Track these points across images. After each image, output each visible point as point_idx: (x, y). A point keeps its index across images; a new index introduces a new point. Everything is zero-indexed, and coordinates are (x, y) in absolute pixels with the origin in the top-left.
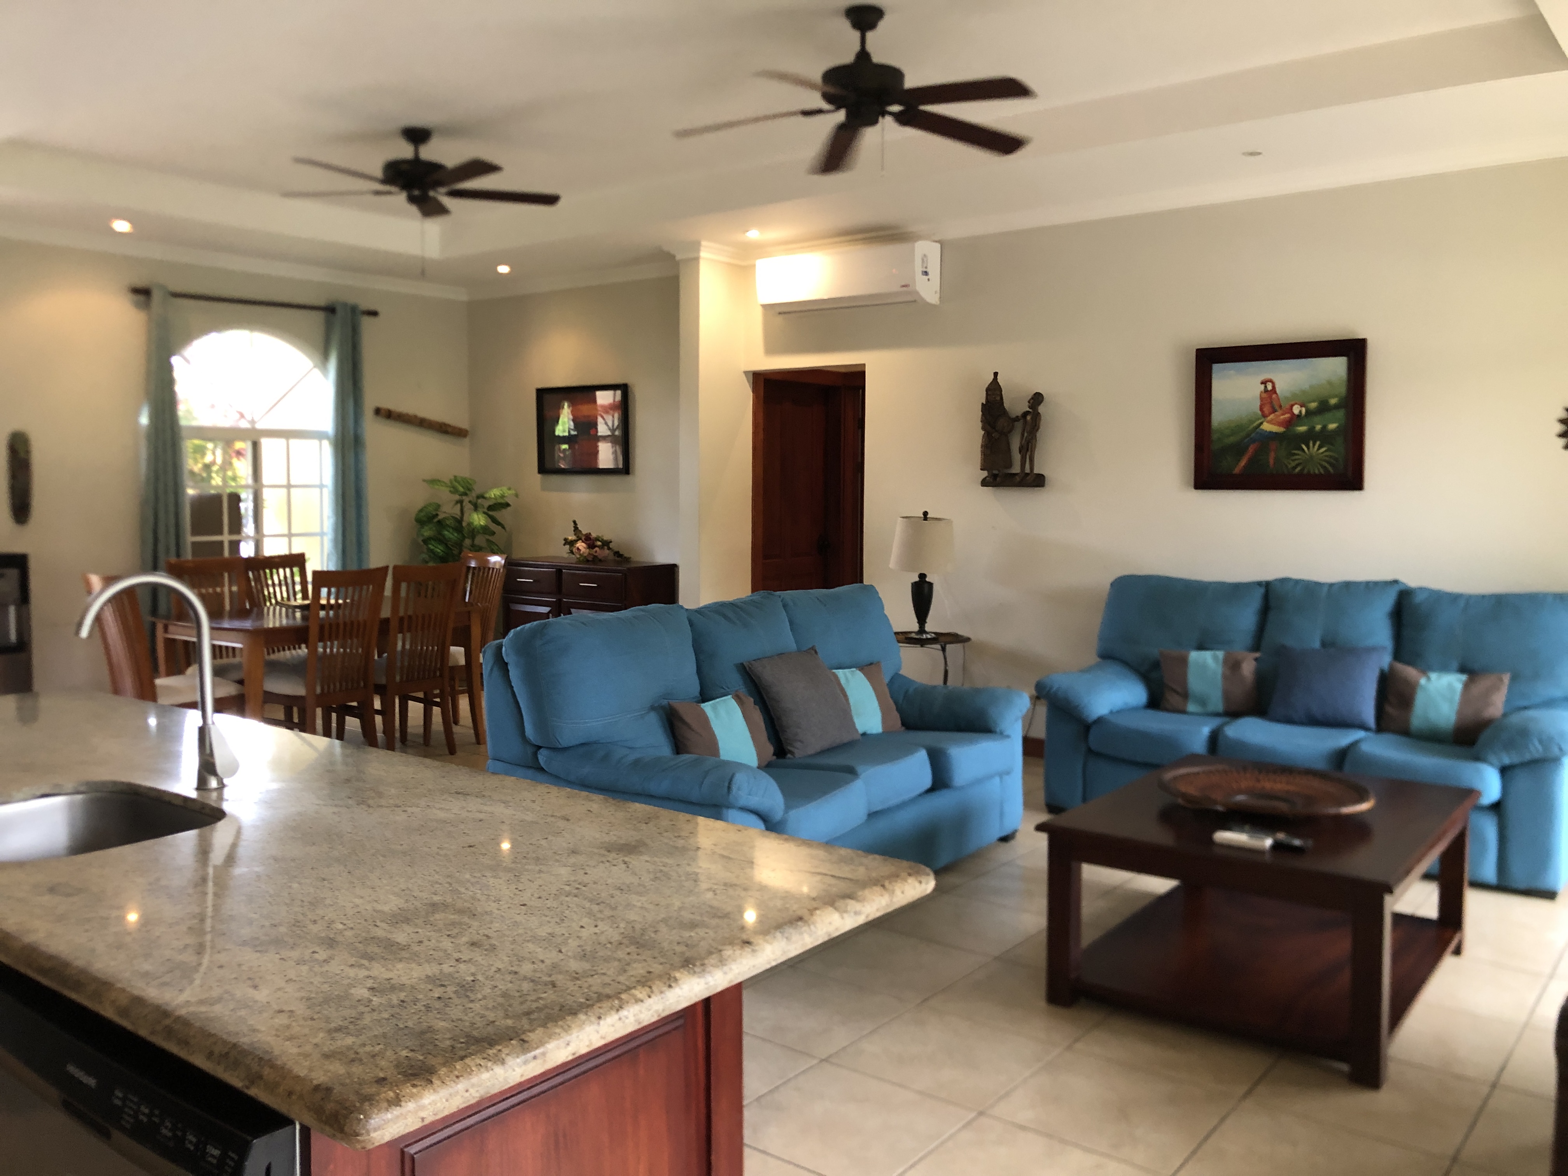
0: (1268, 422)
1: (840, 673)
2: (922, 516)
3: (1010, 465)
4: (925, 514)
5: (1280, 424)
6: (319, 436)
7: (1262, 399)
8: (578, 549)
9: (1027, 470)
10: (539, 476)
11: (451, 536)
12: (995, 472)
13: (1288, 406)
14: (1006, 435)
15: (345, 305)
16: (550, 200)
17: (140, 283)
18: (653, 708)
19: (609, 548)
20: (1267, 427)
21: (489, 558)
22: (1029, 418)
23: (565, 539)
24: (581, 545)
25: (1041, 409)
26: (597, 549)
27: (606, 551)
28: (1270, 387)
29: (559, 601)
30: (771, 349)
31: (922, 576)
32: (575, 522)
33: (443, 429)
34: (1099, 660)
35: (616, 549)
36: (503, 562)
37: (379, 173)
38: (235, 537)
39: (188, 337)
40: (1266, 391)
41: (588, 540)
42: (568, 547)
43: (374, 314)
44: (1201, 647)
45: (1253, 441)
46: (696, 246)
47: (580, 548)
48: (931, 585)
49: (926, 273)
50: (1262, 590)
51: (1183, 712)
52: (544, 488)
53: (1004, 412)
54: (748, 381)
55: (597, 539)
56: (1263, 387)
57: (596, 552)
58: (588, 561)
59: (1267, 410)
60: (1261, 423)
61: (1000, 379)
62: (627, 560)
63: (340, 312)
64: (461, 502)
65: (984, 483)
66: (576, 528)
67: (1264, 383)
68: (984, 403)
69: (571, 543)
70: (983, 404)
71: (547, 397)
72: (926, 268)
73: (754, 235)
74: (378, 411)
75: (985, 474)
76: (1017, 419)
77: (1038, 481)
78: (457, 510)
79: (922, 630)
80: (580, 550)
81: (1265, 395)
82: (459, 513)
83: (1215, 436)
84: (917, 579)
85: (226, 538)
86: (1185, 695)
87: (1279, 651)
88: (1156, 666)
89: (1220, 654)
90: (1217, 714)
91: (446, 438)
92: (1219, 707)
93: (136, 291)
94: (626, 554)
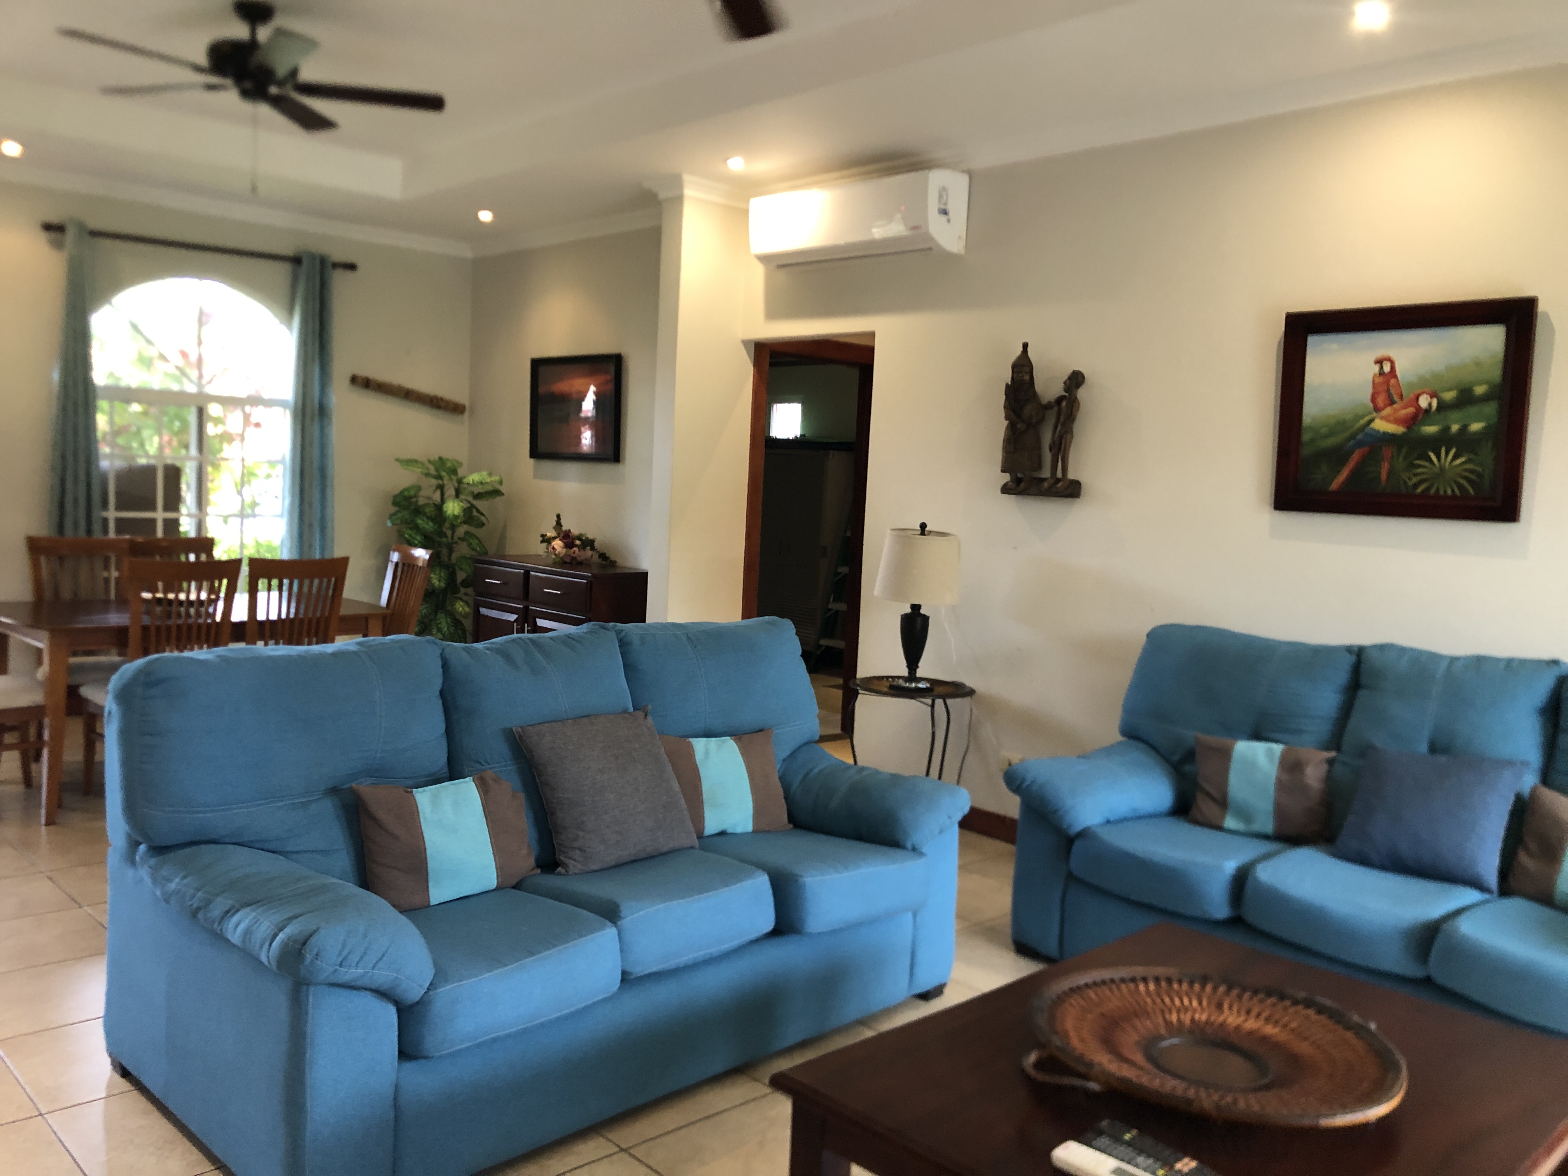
0: (1382, 418)
2: (919, 529)
3: (1040, 466)
4: (923, 526)
5: (1397, 421)
6: (282, 404)
7: (1374, 384)
8: (553, 548)
9: (1059, 474)
10: (532, 460)
11: (426, 526)
12: (1019, 475)
13: (1412, 396)
14: (1034, 426)
15: (312, 256)
17: (54, 218)
18: (334, 791)
19: (593, 548)
20: (1381, 425)
22: (1064, 404)
23: (543, 536)
24: (558, 544)
25: (1082, 393)
26: (577, 549)
27: (589, 553)
28: (1387, 368)
29: (526, 608)
30: (773, 313)
31: (916, 608)
32: (558, 516)
33: (435, 403)
34: (1121, 739)
35: (602, 550)
38: (171, 515)
39: (117, 284)
40: (1381, 373)
41: (568, 539)
42: (545, 544)
43: (352, 267)
44: (1251, 736)
45: (1360, 444)
46: (676, 182)
47: (555, 547)
48: (926, 619)
49: (945, 212)
50: (1352, 659)
51: (1218, 827)
52: (536, 476)
53: (1035, 395)
54: (748, 353)
55: (579, 538)
56: (1376, 368)
57: (574, 552)
58: (565, 563)
59: (1381, 400)
60: (1372, 421)
61: (1030, 354)
62: (613, 564)
63: (305, 262)
64: (443, 487)
65: (1006, 490)
66: (559, 524)
67: (1380, 362)
68: (1010, 383)
69: (546, 540)
70: (1007, 385)
71: (542, 369)
72: (945, 204)
73: (738, 164)
74: (354, 380)
75: (1006, 477)
76: (1048, 406)
77: (1074, 490)
78: (437, 497)
79: (912, 676)
80: (556, 550)
81: (1380, 380)
83: (1306, 437)
84: (909, 610)
85: (160, 515)
86: (1223, 803)
87: (1366, 751)
88: (1190, 756)
89: (1278, 748)
90: (1265, 837)
91: (440, 413)
92: (1268, 826)
93: (48, 227)
94: (612, 558)
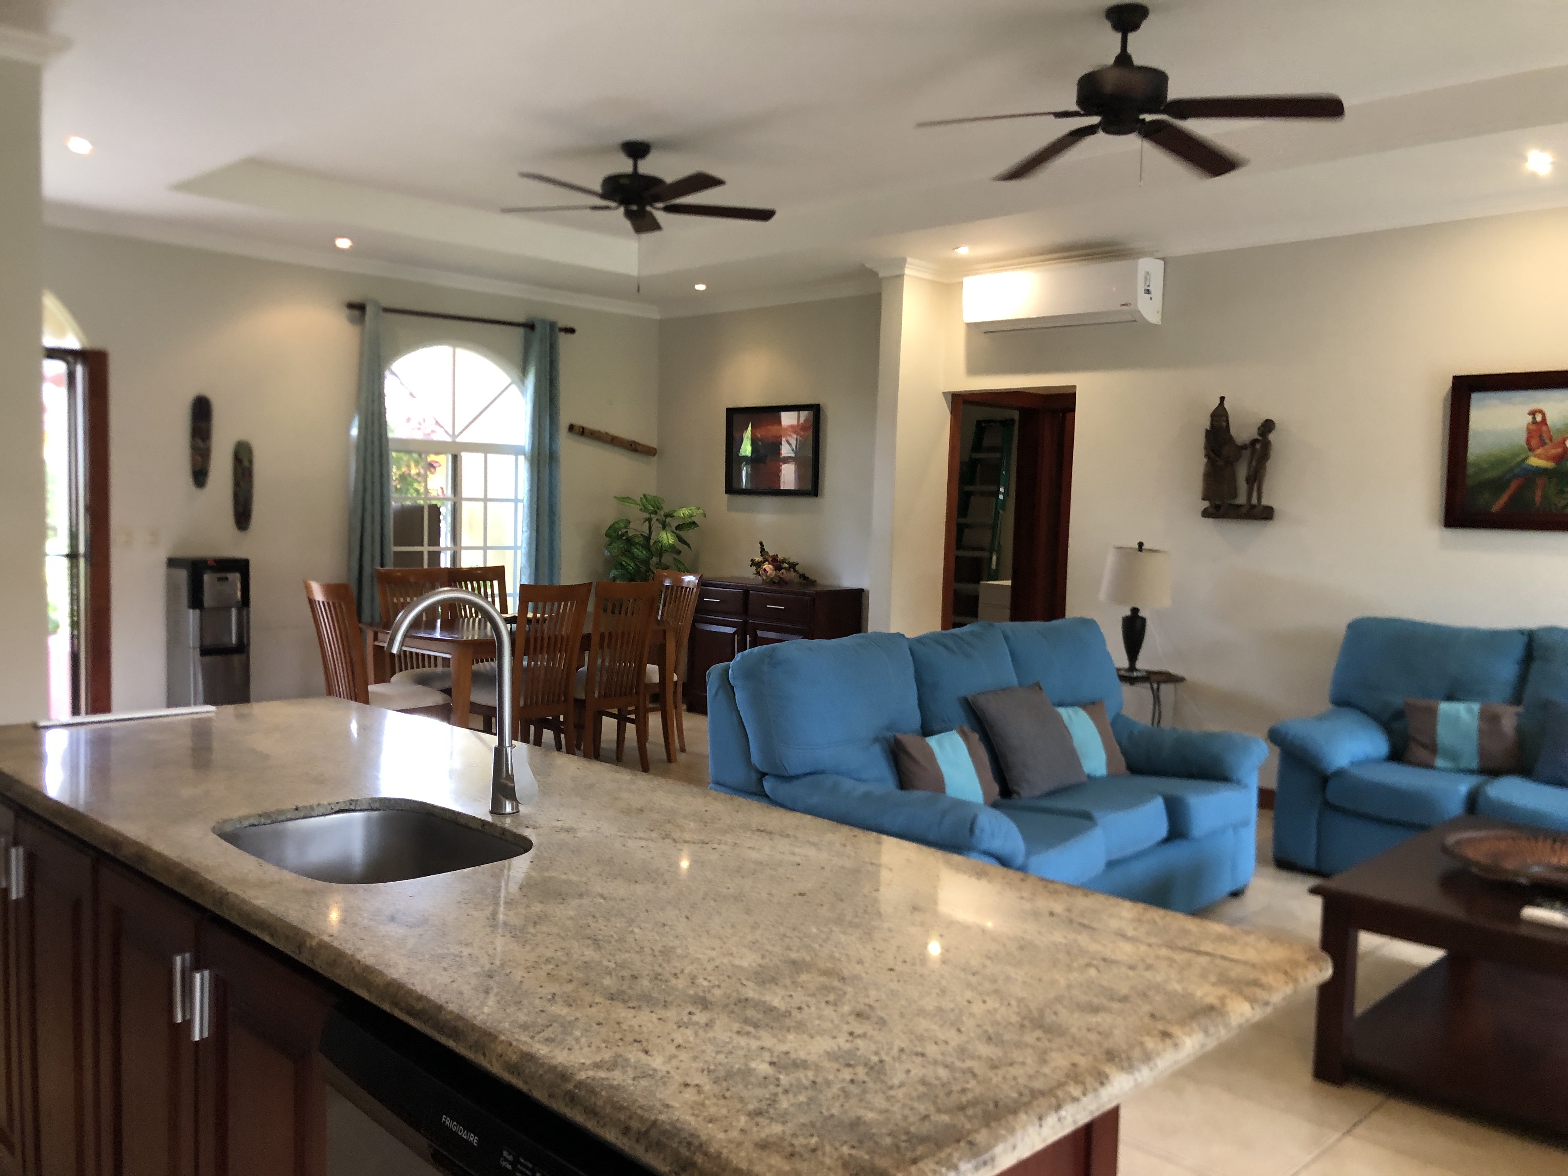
0: (1535, 456)
1: (1062, 711)
2: (1137, 547)
3: (1235, 496)
4: (1141, 545)
5: (1548, 459)
6: (515, 451)
7: (1529, 431)
8: (765, 569)
9: (1254, 501)
10: (727, 496)
11: (640, 553)
12: (1217, 503)
13: (1560, 439)
14: (1231, 463)
15: (543, 321)
16: (765, 215)
17: (356, 298)
18: (877, 740)
19: (795, 571)
20: (1535, 461)
21: (683, 578)
22: (1258, 446)
23: (752, 560)
24: (767, 567)
25: (1272, 437)
26: (783, 571)
27: (792, 574)
28: (1539, 418)
29: (745, 622)
30: (973, 369)
31: (1135, 611)
32: (761, 543)
33: (633, 447)
34: (1331, 706)
35: (801, 571)
36: (697, 581)
37: (598, 187)
38: (433, 549)
39: (398, 351)
40: (1534, 422)
41: (777, 563)
42: (754, 568)
43: (572, 331)
44: (1450, 698)
45: (1517, 476)
46: (901, 263)
47: (767, 569)
48: (1143, 620)
49: (1148, 292)
50: (1525, 639)
51: (1430, 766)
52: (730, 509)
53: (1230, 440)
54: (947, 402)
55: (784, 561)
56: (1530, 418)
57: (783, 574)
58: (774, 583)
59: (1534, 443)
60: (1527, 458)
61: (1226, 405)
62: (813, 583)
63: (538, 328)
64: (649, 520)
65: (1206, 514)
66: (763, 550)
67: (1533, 413)
68: (1209, 429)
69: (758, 565)
70: (1207, 430)
71: (737, 417)
72: (1149, 286)
73: (963, 251)
74: (571, 428)
75: (1206, 504)
76: (1244, 447)
77: (1266, 514)
78: (645, 528)
79: (1132, 667)
80: (767, 572)
81: (1533, 427)
82: (647, 532)
83: (1470, 471)
84: (1129, 614)
85: (426, 549)
86: (1433, 748)
87: (1546, 706)
88: (1399, 715)
89: (1476, 707)
90: (1471, 772)
91: (635, 456)
92: (1474, 764)
93: (351, 306)
94: (812, 577)
